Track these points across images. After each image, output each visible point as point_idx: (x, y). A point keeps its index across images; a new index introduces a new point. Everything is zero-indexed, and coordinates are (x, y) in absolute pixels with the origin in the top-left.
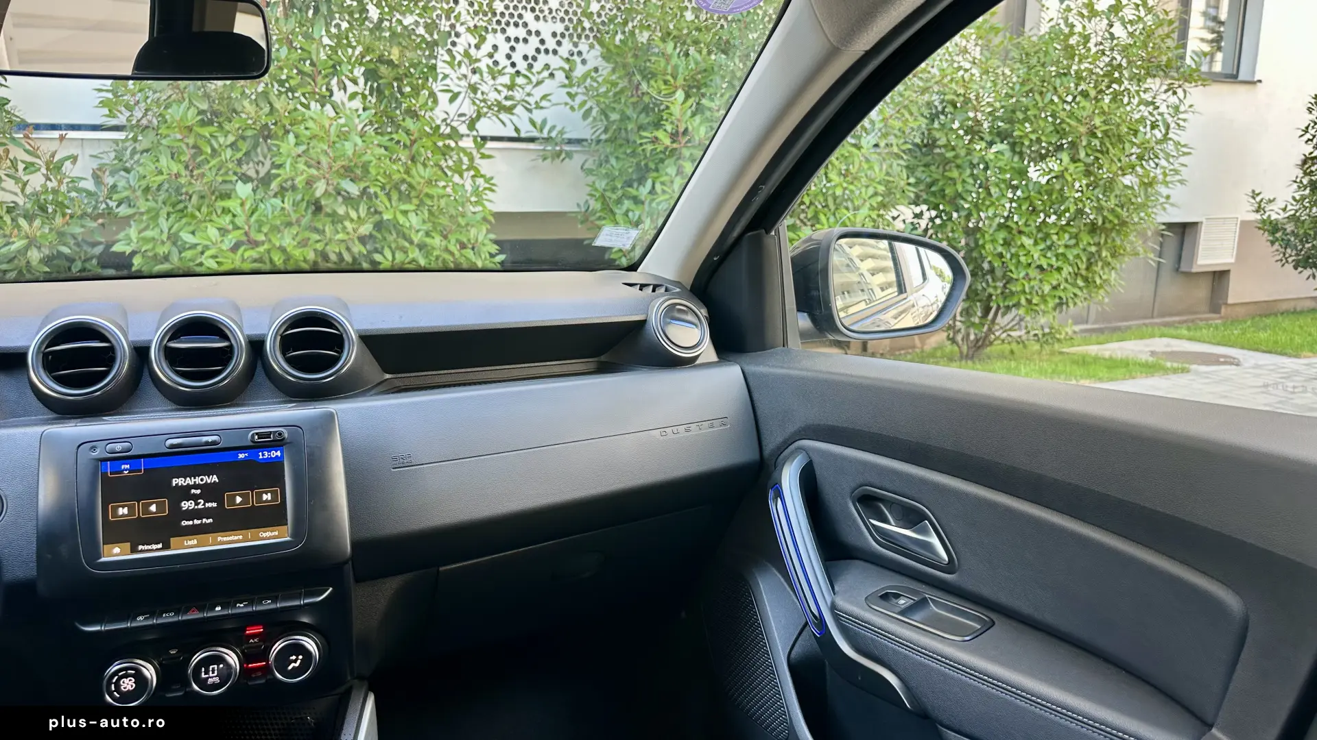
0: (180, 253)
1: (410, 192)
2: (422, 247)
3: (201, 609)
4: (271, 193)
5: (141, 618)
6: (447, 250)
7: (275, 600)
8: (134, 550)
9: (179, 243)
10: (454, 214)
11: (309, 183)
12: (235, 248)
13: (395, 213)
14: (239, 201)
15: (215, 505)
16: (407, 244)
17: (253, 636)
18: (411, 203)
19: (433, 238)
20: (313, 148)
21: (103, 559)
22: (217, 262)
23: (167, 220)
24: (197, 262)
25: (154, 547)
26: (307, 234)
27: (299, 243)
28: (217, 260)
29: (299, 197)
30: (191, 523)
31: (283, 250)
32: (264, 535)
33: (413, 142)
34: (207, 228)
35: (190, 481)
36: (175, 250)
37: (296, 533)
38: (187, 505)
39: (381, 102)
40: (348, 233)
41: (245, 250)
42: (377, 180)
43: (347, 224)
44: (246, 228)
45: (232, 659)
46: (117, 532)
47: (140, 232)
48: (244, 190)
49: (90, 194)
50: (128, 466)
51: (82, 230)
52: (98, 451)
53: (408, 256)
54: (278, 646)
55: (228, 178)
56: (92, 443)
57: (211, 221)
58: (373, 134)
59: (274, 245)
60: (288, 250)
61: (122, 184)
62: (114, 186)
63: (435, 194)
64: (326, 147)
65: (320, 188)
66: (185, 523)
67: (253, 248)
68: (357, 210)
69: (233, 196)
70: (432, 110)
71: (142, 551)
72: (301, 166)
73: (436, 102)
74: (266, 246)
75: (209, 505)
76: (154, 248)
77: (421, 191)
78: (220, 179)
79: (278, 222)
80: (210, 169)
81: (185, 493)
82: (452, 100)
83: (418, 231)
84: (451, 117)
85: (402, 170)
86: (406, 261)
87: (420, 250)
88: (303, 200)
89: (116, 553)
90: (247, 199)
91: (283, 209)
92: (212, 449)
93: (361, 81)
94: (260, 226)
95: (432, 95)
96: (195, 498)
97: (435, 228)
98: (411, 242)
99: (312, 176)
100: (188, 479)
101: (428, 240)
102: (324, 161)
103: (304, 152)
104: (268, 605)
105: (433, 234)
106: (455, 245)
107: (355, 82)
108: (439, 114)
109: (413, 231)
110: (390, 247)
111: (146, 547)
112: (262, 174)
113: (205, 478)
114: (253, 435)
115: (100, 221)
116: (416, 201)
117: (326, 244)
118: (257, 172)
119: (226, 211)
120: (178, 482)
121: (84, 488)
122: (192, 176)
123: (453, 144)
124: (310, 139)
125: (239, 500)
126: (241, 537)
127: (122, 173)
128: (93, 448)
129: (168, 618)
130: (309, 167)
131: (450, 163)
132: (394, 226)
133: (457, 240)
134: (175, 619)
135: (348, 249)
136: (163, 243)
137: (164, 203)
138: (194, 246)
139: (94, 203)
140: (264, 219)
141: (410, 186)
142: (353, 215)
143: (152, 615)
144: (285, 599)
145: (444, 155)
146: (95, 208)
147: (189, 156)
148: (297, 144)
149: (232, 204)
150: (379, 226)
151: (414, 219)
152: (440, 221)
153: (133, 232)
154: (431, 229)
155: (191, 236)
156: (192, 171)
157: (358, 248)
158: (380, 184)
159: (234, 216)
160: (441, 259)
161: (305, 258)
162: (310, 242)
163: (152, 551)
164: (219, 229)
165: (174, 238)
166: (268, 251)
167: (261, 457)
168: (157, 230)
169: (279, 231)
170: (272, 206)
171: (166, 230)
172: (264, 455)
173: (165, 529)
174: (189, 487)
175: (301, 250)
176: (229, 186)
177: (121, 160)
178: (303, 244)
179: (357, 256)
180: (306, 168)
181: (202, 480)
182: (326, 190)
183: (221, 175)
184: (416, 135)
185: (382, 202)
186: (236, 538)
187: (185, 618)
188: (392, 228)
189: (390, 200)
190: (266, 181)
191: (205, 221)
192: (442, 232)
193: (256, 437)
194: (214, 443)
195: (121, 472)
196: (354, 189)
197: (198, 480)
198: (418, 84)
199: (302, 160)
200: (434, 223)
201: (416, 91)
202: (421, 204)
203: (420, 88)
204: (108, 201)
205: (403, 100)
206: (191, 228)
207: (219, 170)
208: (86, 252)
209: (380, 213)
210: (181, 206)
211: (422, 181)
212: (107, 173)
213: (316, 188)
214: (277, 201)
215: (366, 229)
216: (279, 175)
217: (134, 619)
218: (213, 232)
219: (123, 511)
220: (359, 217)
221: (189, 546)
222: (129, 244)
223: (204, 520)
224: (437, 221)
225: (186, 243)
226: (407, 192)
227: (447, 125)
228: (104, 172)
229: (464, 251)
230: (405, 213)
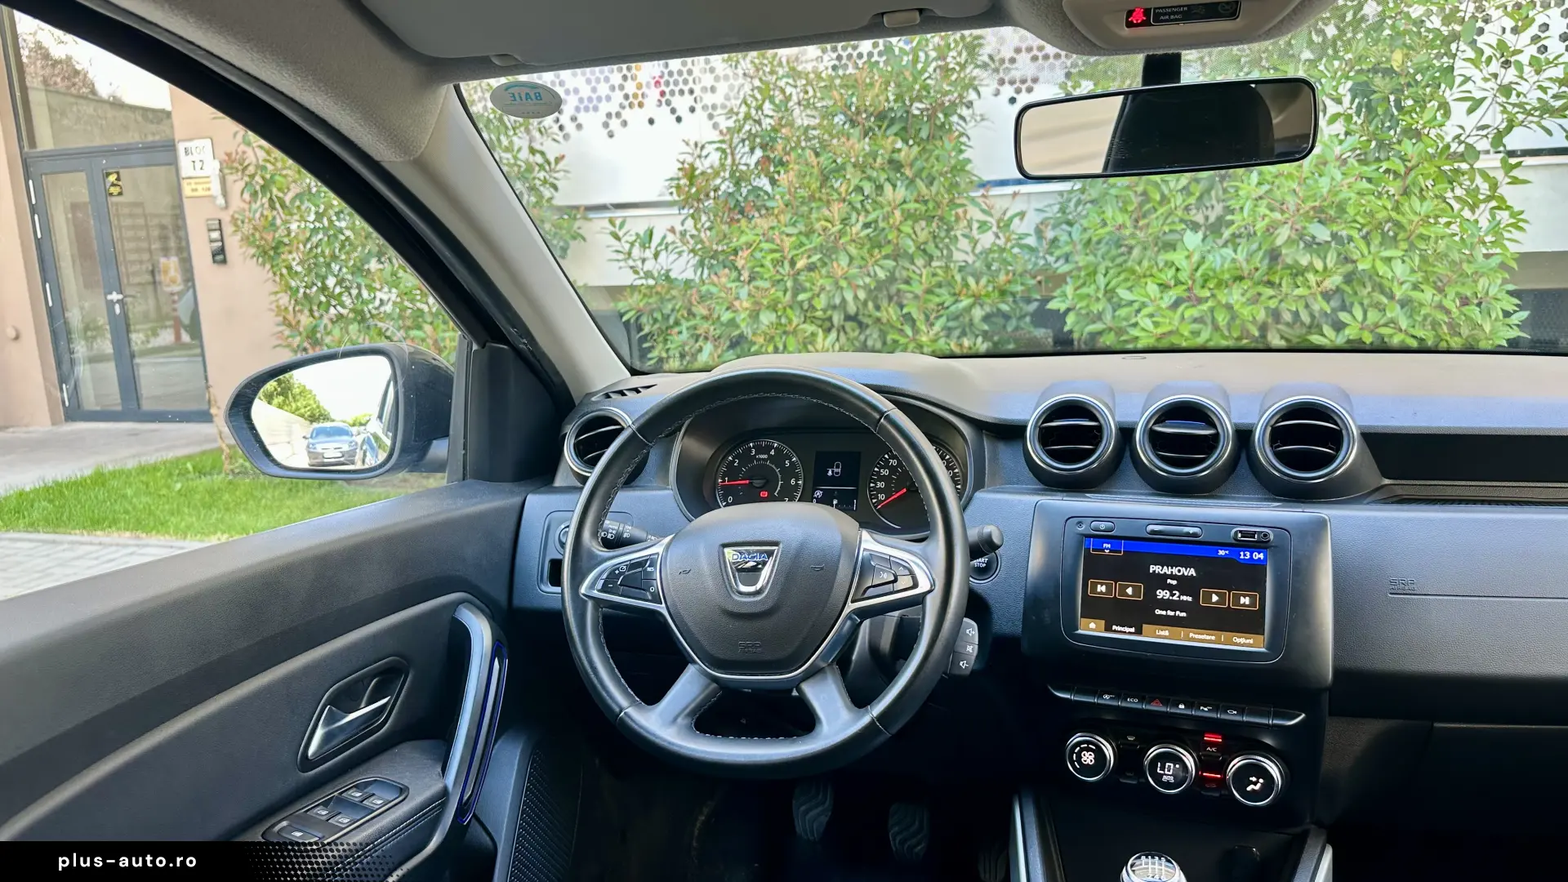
0: (1114, 311)
1: (1396, 235)
2: (1404, 303)
3: (1165, 703)
4: (1220, 242)
5: (1106, 697)
6: (1441, 307)
7: (1241, 712)
8: (1108, 629)
9: (1115, 300)
10: (1458, 260)
11: (1270, 230)
12: (1176, 305)
13: (1374, 260)
14: (1186, 253)
15: (1190, 599)
16: (1385, 300)
17: (1212, 744)
18: (1396, 247)
19: (1423, 291)
20: (1278, 188)
21: (1080, 632)
22: (1154, 323)
23: (1105, 275)
24: (1133, 321)
25: (1127, 629)
26: (1261, 289)
27: (1248, 300)
28: (1154, 319)
29: (1255, 246)
30: (1164, 613)
31: (1229, 307)
32: (1238, 640)
33: (1409, 170)
34: (1146, 283)
35: (1166, 570)
36: (1109, 308)
37: (1273, 645)
38: (1162, 594)
39: (1370, 123)
40: (1309, 287)
41: (1187, 308)
42: (1355, 221)
43: (1311, 277)
44: (1190, 282)
45: (1189, 761)
46: (1093, 608)
47: (1076, 289)
48: (1192, 240)
49: (1032, 249)
50: (1109, 546)
51: (1023, 288)
52: (1084, 526)
53: (1385, 314)
54: (1237, 763)
55: (1174, 227)
56: (1079, 518)
57: (1152, 275)
58: (1356, 164)
59: (1219, 302)
60: (1236, 307)
61: (1064, 238)
62: (1055, 240)
63: (1433, 235)
64: (1295, 186)
65: (1284, 234)
66: (1158, 612)
67: (1194, 306)
68: (1324, 259)
69: (1179, 245)
70: (1441, 126)
71: (1115, 631)
72: (1263, 210)
73: (1447, 114)
74: (1210, 303)
75: (1184, 598)
76: (1088, 306)
77: (1412, 233)
78: (1166, 229)
79: (1226, 276)
80: (1157, 218)
81: (1161, 581)
82: (1470, 111)
83: (1402, 283)
84: (1467, 133)
85: (1389, 207)
86: (1382, 322)
87: (1402, 307)
88: (1260, 248)
89: (1091, 628)
90: (1194, 250)
91: (1234, 260)
92: (1192, 541)
93: (1347, 100)
94: (1206, 281)
95: (1445, 107)
96: (1171, 588)
97: (1426, 280)
98: (1391, 297)
99: (1273, 221)
100: (1165, 567)
101: (1416, 295)
102: (1291, 201)
103: (1267, 192)
104: (1232, 715)
105: (1422, 287)
106: (1454, 301)
107: (1339, 101)
108: (1450, 130)
109: (1395, 283)
110: (1362, 304)
111: (1119, 628)
112: (1212, 219)
113: (1183, 570)
114: (1236, 533)
115: (1039, 278)
116: (1404, 245)
117: (1281, 301)
118: (1207, 218)
119: (1170, 264)
120: (1155, 569)
121: (1069, 561)
122: (1135, 227)
123: (1464, 166)
124: (1276, 177)
125: (1215, 598)
126: (1213, 638)
127: (1064, 226)
128: (1080, 523)
129: (1132, 703)
130: (1272, 210)
131: (1459, 192)
132: (1370, 277)
133: (1457, 294)
134: (1139, 706)
135: (1307, 306)
136: (1098, 299)
137: (1103, 258)
138: (1131, 303)
139: (1033, 259)
140: (1211, 274)
141: (1398, 224)
142: (1319, 265)
143: (1118, 697)
144: (1252, 713)
145: (1451, 183)
146: (1036, 264)
147: (1135, 205)
148: (1259, 184)
149: (1178, 257)
150: (1349, 279)
151: (1399, 269)
152: (1435, 269)
153: (1069, 289)
154: (1420, 280)
155: (1128, 292)
156: (1137, 221)
157: (1319, 305)
158: (1359, 226)
159: (1178, 270)
160: (1429, 319)
161: (1254, 318)
162: (1263, 298)
163: (1125, 633)
164: (1160, 285)
165: (1110, 293)
166: (1212, 310)
167: (1242, 557)
168: (1093, 287)
169: (1227, 286)
170: (1222, 256)
171: (1102, 287)
172: (1245, 555)
173: (1140, 614)
174: (1166, 576)
175: (1250, 308)
176: (1176, 236)
177: (1064, 212)
178: (1255, 300)
179: (1317, 315)
180: (1268, 212)
181: (1179, 571)
182: (1289, 237)
183: (1169, 224)
184: (1413, 162)
185: (1357, 249)
186: (1208, 638)
187: (1149, 707)
188: (1367, 280)
189: (1368, 245)
190: (1215, 228)
191: (1145, 276)
192: (1435, 283)
193: (1240, 535)
194: (1195, 535)
195: (1103, 550)
196: (1323, 234)
197: (1175, 571)
198: (1425, 94)
199: (1264, 202)
200: (1426, 272)
201: (1421, 103)
202: (1412, 246)
203: (1427, 99)
204: (1047, 256)
205: (1401, 117)
206: (1129, 284)
207: (1167, 218)
208: (1021, 309)
209: (1354, 262)
210: (1119, 260)
211: (1416, 219)
212: (1050, 227)
213: (1278, 235)
214: (1228, 251)
215: (1334, 281)
216: (1232, 223)
217: (1101, 696)
218: (1152, 289)
219: (1102, 588)
220: (1325, 268)
221: (1161, 635)
222: (1064, 301)
223: (1178, 613)
224: (1430, 269)
225: (1121, 299)
226: (1391, 233)
227: (1460, 143)
228: (1047, 226)
229: (1465, 309)
230: (1389, 260)
